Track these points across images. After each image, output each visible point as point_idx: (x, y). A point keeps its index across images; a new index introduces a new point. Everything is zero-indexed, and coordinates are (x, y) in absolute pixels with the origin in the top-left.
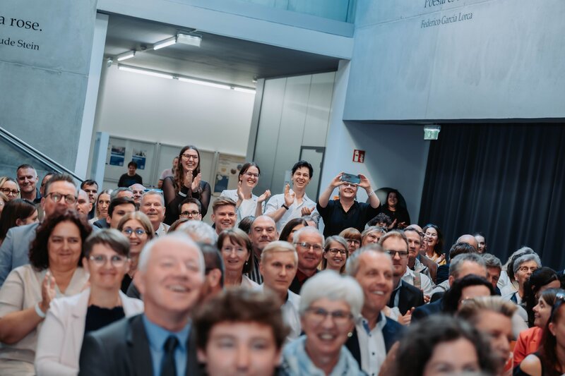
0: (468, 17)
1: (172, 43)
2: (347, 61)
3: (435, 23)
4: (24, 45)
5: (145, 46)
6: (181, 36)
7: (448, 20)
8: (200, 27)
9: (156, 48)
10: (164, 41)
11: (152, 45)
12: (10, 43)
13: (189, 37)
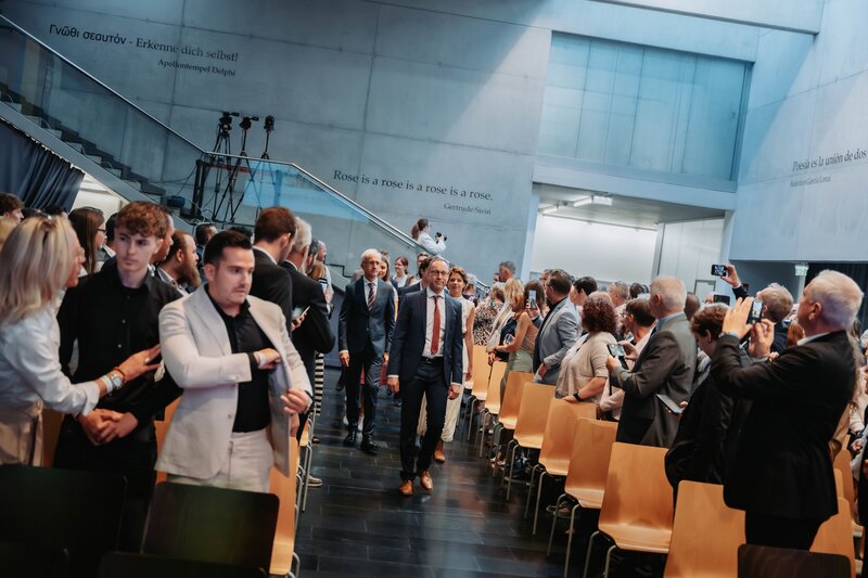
0: (827, 179)
1: (590, 201)
2: (732, 212)
3: (802, 183)
4: (480, 211)
5: (566, 203)
6: (596, 198)
7: (812, 182)
8: (611, 191)
9: (576, 205)
10: (582, 200)
11: (573, 202)
12: (470, 210)
13: (603, 198)
